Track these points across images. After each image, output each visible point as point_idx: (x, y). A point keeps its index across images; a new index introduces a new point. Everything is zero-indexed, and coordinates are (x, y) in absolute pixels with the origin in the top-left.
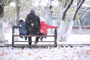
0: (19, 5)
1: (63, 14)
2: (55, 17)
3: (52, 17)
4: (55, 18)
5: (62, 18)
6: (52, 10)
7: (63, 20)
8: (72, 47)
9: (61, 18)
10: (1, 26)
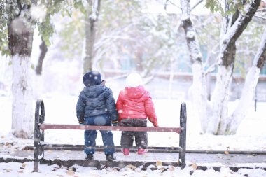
0: (94, 16)
1: (226, 45)
2: (200, 55)
3: (192, 57)
4: (199, 59)
6: (191, 34)
7: (224, 68)
9: (220, 61)
10: (22, 85)
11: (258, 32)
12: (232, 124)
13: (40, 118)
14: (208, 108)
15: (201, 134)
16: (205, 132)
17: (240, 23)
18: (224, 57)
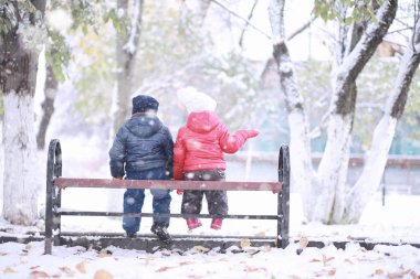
0: (130, 46)
1: (343, 82)
2: (301, 99)
3: (287, 102)
4: (299, 106)
5: (337, 103)
6: (285, 66)
7: (339, 117)
8: (369, 247)
9: (333, 107)
10: (20, 141)
11: (387, 76)
12: (352, 207)
13: (54, 168)
14: (314, 183)
15: (304, 223)
16: (310, 221)
17: (364, 48)
18: (339, 101)
